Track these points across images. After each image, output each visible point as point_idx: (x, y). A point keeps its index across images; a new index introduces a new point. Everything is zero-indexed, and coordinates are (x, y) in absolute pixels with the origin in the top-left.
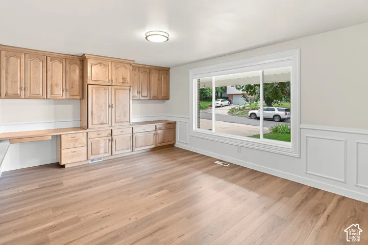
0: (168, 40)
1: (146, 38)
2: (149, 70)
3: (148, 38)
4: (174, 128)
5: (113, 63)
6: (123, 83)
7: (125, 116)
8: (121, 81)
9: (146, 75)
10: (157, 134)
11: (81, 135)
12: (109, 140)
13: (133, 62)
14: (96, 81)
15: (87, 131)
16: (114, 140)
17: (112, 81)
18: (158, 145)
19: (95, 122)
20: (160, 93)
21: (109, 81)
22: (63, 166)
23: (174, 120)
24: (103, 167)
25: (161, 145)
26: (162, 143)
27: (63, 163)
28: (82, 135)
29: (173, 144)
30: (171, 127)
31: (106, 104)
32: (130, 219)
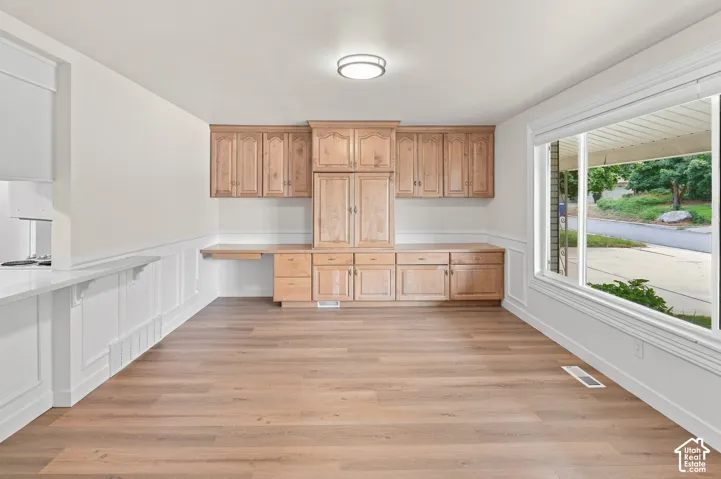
0: (384, 70)
1: (339, 71)
2: (441, 136)
3: (344, 72)
4: (502, 263)
5: (357, 131)
6: (376, 166)
7: (380, 229)
8: (373, 162)
9: (434, 147)
10: (452, 272)
11: (302, 257)
12: (349, 273)
13: (397, 124)
14: (326, 165)
15: (312, 251)
16: (359, 272)
17: (355, 163)
18: (457, 297)
19: (325, 237)
20: (469, 183)
21: (350, 163)
22: (279, 304)
23: (500, 245)
24: (330, 319)
25: (464, 297)
26: (466, 293)
27: (277, 299)
28: (303, 259)
29: (500, 301)
30: (493, 260)
31: (344, 205)
32: (259, 420)
